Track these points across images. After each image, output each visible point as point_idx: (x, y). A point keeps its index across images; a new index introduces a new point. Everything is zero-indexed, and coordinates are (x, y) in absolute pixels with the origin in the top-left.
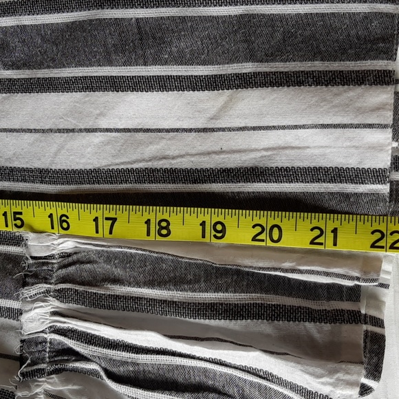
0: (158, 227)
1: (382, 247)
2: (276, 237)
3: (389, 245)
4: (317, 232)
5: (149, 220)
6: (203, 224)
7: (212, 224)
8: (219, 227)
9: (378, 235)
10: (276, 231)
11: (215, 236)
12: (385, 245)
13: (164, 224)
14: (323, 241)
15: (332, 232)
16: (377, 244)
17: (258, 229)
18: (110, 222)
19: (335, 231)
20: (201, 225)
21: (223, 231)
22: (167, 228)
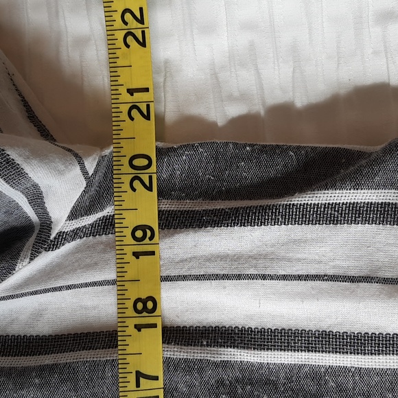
0: (145, 314)
1: (143, 33)
2: (145, 162)
3: (140, 26)
4: (135, 113)
5: (136, 326)
6: (137, 255)
7: (136, 243)
8: (139, 234)
9: (130, 39)
10: (137, 162)
11: (151, 238)
12: (141, 30)
13: (140, 306)
14: (145, 105)
15: (132, 95)
16: (141, 40)
17: (137, 184)
18: (142, 380)
19: (131, 92)
20: (138, 258)
21: (143, 228)
22: (144, 302)
